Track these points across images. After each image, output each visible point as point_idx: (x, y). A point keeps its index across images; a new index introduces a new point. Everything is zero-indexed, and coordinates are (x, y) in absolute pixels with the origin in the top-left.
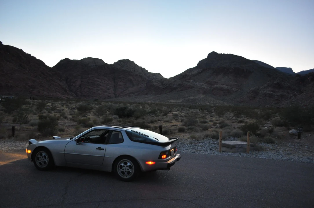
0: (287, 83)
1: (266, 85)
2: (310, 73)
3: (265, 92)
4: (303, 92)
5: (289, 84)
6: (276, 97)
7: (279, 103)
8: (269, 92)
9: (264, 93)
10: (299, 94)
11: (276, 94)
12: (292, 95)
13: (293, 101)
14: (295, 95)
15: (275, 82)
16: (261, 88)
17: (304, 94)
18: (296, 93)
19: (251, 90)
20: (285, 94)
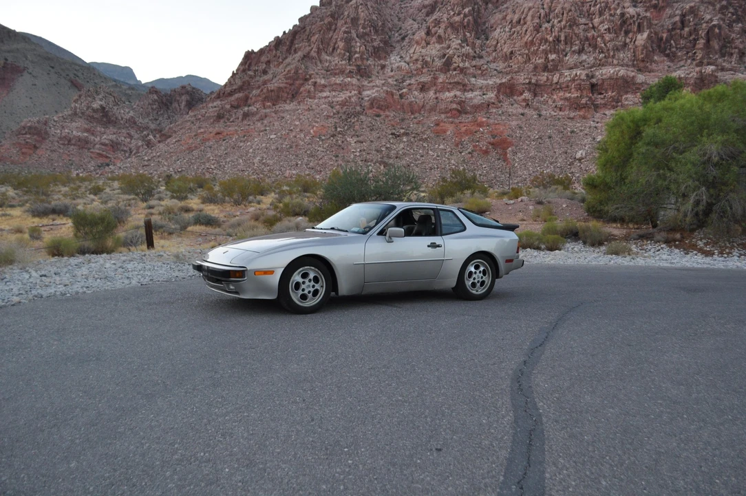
0: (127, 110)
1: (67, 112)
2: (183, 87)
3: (66, 131)
4: (170, 136)
5: (132, 114)
6: (97, 146)
7: (108, 165)
8: (79, 134)
9: (63, 135)
10: (159, 142)
11: (97, 139)
12: (140, 144)
13: (146, 158)
14: (149, 144)
15: (95, 105)
16: (54, 121)
17: (174, 140)
18: (151, 137)
19: (23, 124)
20: (123, 139)
